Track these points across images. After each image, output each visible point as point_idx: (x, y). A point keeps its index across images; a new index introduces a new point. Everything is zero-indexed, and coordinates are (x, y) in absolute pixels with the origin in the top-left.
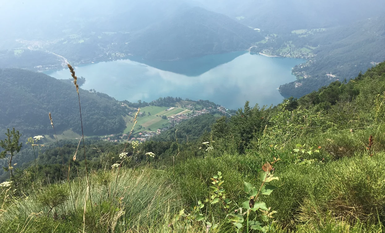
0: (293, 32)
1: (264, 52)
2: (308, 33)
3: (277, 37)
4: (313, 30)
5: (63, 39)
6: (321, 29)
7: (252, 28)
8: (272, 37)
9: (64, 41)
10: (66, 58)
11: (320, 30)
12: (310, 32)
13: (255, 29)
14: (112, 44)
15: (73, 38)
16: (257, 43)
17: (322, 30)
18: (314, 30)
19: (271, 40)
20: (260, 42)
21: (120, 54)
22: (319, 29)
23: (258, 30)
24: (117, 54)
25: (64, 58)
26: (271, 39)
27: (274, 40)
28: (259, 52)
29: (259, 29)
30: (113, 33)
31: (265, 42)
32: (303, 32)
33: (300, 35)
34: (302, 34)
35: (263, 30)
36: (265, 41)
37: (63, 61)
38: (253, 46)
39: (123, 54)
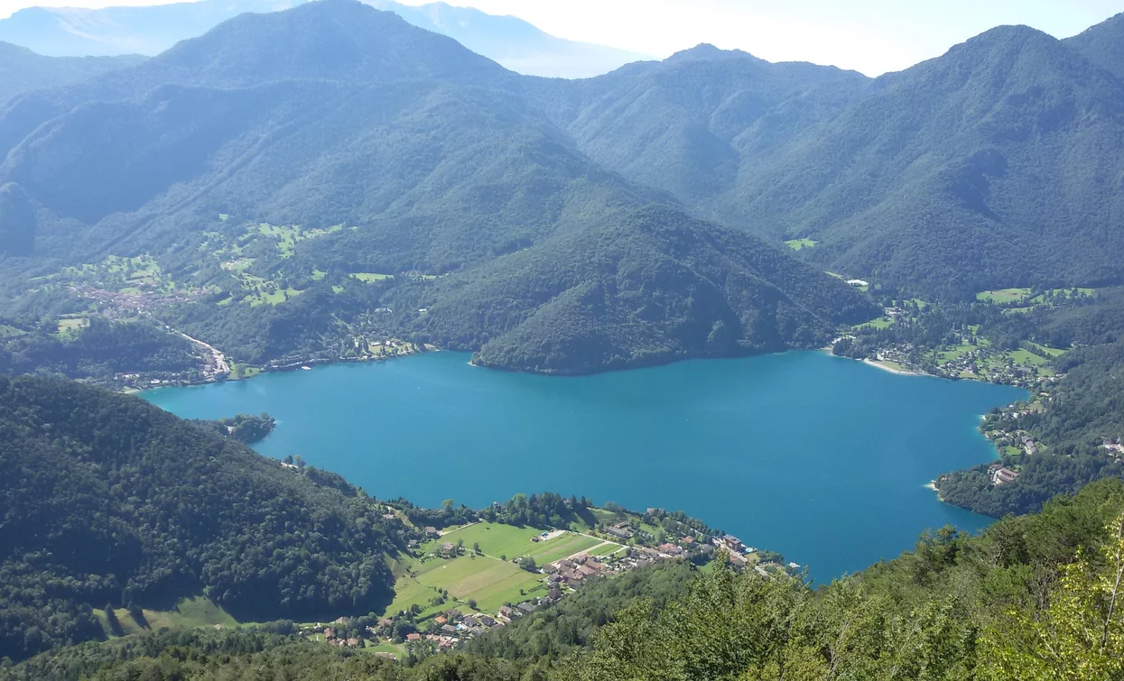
0: (982, 296)
1: (882, 358)
2: (1033, 301)
3: (927, 309)
4: (1051, 294)
5: (219, 290)
6: (1080, 290)
7: (839, 277)
8: (907, 308)
9: (224, 296)
10: (222, 350)
11: (1075, 293)
12: (1040, 298)
13: (849, 282)
14: (377, 310)
15: (253, 288)
16: (859, 327)
17: (1083, 294)
18: (1056, 292)
19: (908, 320)
20: (867, 324)
21: (398, 344)
22: (1073, 289)
23: (860, 285)
24: (388, 343)
25: (215, 351)
26: (906, 315)
27: (914, 320)
28: (864, 357)
29: (864, 283)
30: (381, 277)
31: (886, 325)
32: (1018, 298)
33: (1004, 306)
34: (1014, 304)
35: (878, 287)
36: (885, 320)
37: (209, 360)
38: (841, 335)
39: (409, 345)
